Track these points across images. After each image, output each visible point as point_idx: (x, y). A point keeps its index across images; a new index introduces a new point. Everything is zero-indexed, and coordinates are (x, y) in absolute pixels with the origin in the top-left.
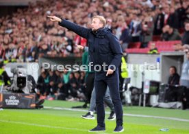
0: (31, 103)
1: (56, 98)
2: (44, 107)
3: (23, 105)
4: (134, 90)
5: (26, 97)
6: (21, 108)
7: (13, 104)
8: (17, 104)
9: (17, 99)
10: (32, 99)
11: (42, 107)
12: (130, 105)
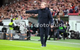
0: (25, 38)
1: (36, 36)
2: (31, 40)
3: (21, 38)
4: (72, 32)
5: (23, 35)
6: (20, 40)
7: (17, 38)
8: (18, 38)
9: (18, 36)
10: (25, 36)
11: (30, 39)
12: (70, 39)
